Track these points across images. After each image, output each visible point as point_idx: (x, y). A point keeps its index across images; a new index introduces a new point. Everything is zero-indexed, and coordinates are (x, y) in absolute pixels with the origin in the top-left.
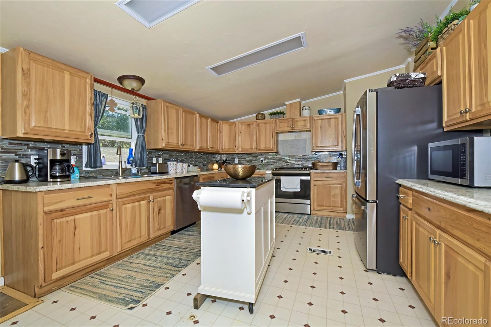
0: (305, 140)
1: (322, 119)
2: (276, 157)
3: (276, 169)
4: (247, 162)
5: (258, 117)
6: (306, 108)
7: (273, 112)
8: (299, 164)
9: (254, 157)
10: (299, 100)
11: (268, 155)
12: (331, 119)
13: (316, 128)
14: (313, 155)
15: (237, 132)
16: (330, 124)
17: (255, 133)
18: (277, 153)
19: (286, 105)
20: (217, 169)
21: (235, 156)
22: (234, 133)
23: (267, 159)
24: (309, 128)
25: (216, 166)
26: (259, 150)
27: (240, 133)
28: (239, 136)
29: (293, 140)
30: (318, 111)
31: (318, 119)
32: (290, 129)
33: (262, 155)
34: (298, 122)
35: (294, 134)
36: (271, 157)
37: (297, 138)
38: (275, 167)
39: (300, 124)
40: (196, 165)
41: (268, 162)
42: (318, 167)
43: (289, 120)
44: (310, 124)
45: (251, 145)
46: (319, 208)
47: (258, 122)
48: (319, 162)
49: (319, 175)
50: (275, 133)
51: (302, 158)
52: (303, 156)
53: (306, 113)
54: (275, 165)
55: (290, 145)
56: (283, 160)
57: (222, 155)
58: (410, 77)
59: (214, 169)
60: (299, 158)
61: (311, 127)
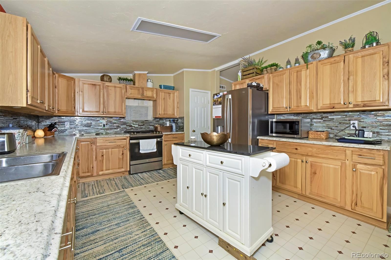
0: (147, 107)
1: (165, 93)
2: (120, 121)
5: (103, 78)
6: (151, 80)
9: (93, 120)
10: (146, 72)
11: (111, 119)
15: (77, 91)
17: (102, 95)
23: (110, 123)
26: (107, 114)
27: (81, 93)
29: (137, 106)
36: (115, 121)
37: (140, 105)
39: (148, 94)
41: (111, 126)
43: (140, 88)
44: (156, 95)
46: (168, 162)
52: (145, 121)
53: (150, 84)
56: (127, 124)
60: (142, 123)
61: (157, 97)
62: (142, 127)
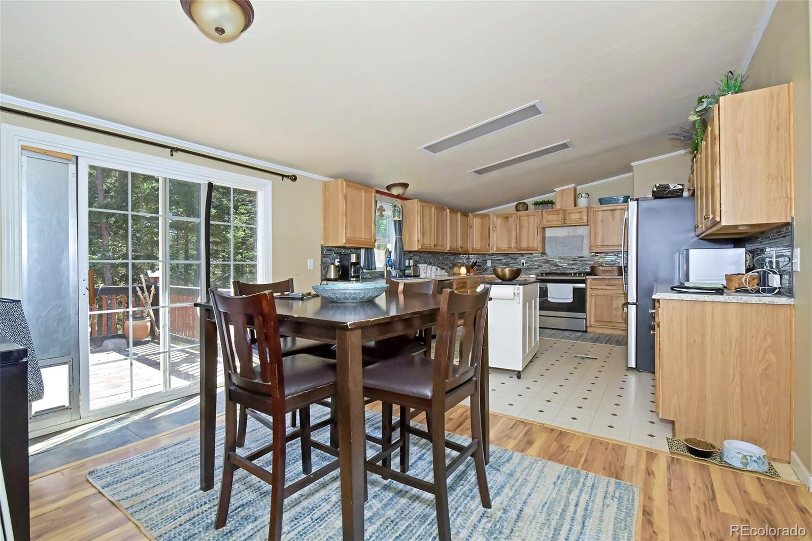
0: (582, 237)
1: (603, 211)
2: (541, 258)
3: (542, 274)
4: (503, 265)
5: (518, 208)
6: (583, 195)
7: (538, 201)
8: (573, 269)
9: (512, 258)
10: (573, 185)
11: (531, 256)
12: (615, 210)
13: (596, 222)
14: (592, 256)
15: (491, 227)
16: (613, 216)
17: (514, 228)
18: (544, 253)
19: (555, 191)
20: (465, 273)
21: (487, 257)
22: (487, 228)
23: (530, 261)
24: (586, 221)
25: (463, 270)
26: (520, 250)
27: (494, 228)
28: (493, 231)
29: (566, 236)
30: (599, 199)
31: (598, 211)
32: (561, 223)
33: (523, 256)
34: (572, 214)
35: (567, 228)
36: (536, 259)
37: (571, 235)
38: (541, 272)
39: (574, 217)
40: (442, 269)
41: (530, 265)
42: (598, 272)
43: (560, 211)
44: (587, 217)
45: (509, 242)
46: (597, 324)
47: (518, 215)
48: (601, 265)
49: (598, 282)
50: (541, 228)
51: (577, 261)
52: (579, 257)
53: (583, 202)
54: (541, 269)
55: (561, 243)
56: (552, 262)
57: (470, 256)
58: (669, 188)
59: (461, 274)
60: (573, 261)
61: (589, 220)
62: (573, 267)
